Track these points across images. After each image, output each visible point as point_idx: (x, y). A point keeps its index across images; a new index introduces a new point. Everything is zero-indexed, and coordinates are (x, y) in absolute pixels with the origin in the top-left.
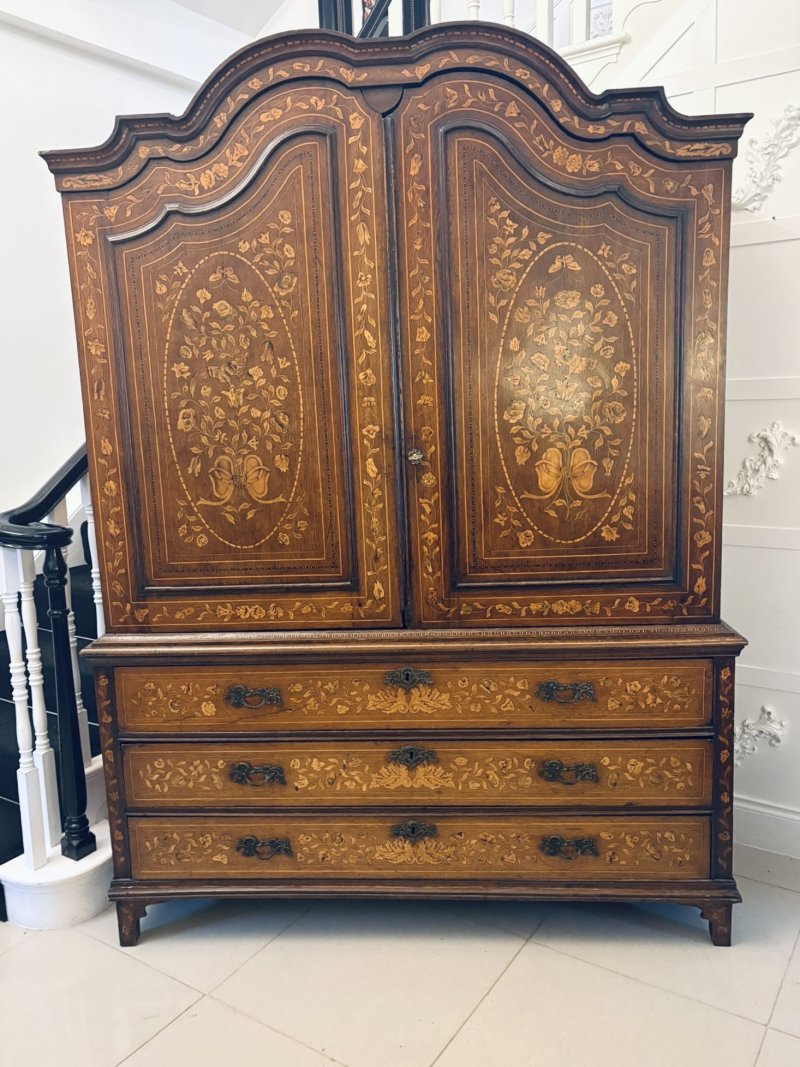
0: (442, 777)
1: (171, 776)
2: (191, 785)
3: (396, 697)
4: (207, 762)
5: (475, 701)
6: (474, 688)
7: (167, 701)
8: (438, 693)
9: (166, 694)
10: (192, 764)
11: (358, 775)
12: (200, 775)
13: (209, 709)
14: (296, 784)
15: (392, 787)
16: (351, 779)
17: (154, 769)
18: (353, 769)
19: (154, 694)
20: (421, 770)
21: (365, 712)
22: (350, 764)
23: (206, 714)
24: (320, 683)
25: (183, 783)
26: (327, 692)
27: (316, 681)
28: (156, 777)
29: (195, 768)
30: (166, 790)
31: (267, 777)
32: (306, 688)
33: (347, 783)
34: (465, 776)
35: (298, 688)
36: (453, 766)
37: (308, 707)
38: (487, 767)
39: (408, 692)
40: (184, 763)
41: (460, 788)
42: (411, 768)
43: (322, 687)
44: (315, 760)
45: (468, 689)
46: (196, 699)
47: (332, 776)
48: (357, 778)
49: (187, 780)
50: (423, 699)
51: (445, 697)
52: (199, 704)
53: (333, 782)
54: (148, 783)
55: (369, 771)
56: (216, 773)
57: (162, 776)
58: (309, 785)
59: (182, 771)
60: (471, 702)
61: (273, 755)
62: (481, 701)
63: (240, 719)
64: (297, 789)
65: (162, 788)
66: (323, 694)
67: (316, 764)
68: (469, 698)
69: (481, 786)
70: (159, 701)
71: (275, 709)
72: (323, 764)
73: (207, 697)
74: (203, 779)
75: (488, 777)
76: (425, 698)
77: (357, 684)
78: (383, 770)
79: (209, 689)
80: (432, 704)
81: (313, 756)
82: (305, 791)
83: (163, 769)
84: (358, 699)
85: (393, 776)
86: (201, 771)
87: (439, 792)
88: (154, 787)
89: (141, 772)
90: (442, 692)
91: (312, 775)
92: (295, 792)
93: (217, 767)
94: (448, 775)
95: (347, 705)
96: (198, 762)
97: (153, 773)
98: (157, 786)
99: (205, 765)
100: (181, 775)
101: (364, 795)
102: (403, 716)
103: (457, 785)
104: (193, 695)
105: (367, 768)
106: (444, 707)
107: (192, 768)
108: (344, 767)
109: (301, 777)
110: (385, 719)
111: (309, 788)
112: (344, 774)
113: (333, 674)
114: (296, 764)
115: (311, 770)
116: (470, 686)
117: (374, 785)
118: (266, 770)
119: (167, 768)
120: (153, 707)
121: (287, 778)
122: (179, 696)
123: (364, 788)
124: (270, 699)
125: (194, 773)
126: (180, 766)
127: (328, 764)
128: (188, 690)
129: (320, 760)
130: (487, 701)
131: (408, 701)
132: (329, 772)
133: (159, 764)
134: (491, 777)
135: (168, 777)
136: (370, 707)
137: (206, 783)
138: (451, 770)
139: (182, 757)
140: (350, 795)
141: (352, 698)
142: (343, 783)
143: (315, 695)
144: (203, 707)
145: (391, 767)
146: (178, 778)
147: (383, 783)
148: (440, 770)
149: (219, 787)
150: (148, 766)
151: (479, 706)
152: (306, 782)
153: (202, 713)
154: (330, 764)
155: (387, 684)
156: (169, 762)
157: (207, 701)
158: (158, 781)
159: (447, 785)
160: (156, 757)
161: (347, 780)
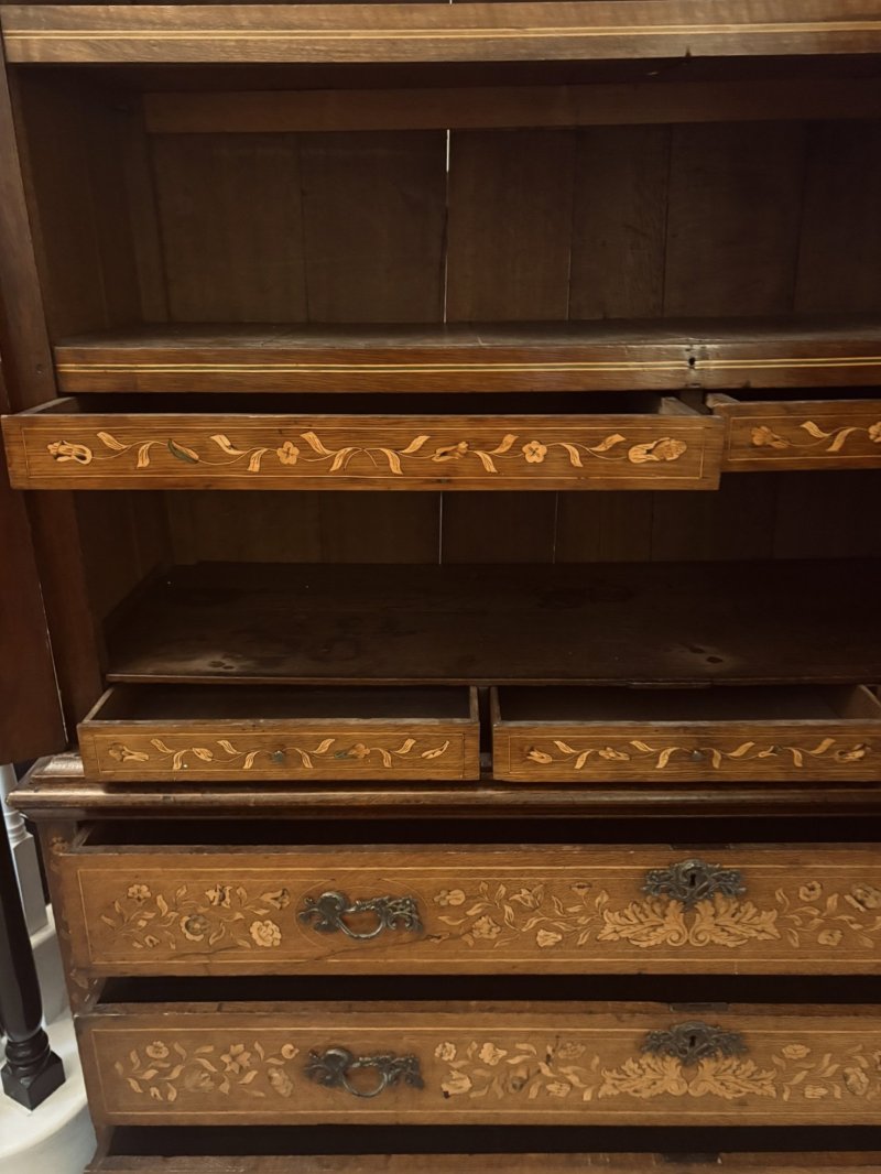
0: (750, 1078)
1: (182, 1072)
2: (225, 1087)
3: (664, 916)
4: (257, 1046)
5: (829, 924)
6: (832, 901)
7: (178, 920)
8: (753, 911)
9: (174, 906)
10: (227, 1051)
11: (575, 1073)
12: (243, 1070)
13: (266, 934)
14: (445, 1087)
15: (646, 1094)
16: (562, 1079)
17: (146, 1061)
18: (566, 1063)
19: (150, 904)
20: (708, 1066)
21: (597, 944)
22: (561, 1055)
23: (260, 943)
24: (503, 889)
25: (207, 1085)
26: (518, 907)
27: (496, 885)
28: (150, 1074)
29: (234, 1058)
30: (172, 1096)
31: (386, 1077)
32: (471, 898)
33: (552, 1087)
34: (800, 1077)
35: (457, 898)
36: (776, 1060)
37: (476, 934)
38: (849, 1061)
39: (689, 907)
40: (209, 1049)
41: (786, 1097)
42: (689, 1062)
43: (507, 897)
44: (487, 1047)
45: (820, 905)
46: (239, 916)
47: (522, 1074)
48: (574, 1079)
49: (217, 1080)
50: (720, 921)
51: (768, 917)
52: (245, 926)
53: (523, 1084)
54: (134, 1084)
55: (599, 1067)
56: (278, 1067)
57: (163, 1073)
58: (471, 1090)
59: (205, 1063)
60: (821, 928)
61: (399, 1036)
62: (842, 926)
63: (333, 954)
64: (446, 1095)
65: (165, 1094)
66: (508, 909)
67: (487, 1053)
68: (817, 921)
69: (830, 1095)
70: (160, 918)
71: (406, 936)
72: (502, 1053)
73: (262, 912)
74: (249, 1077)
75: (846, 1078)
76: (723, 920)
77: (582, 892)
78: (630, 1065)
79: (267, 898)
80: (738, 929)
81: (483, 1038)
82: (463, 1099)
83: (165, 1060)
84: (583, 920)
85: (650, 1075)
86: (246, 1064)
87: (742, 1103)
88: (146, 1092)
89: (118, 1066)
90: (760, 909)
91: (479, 1072)
92: (443, 1100)
93: (279, 1056)
94: (764, 1074)
95: (558, 931)
96: (240, 1047)
97: (144, 1067)
98: (154, 1091)
99: (255, 1053)
100: (204, 1070)
101: (587, 1107)
102: (675, 952)
103: (780, 1091)
104: (233, 908)
105: (597, 1060)
106: (762, 937)
107: (226, 1059)
108: (548, 1059)
109: (455, 1074)
110: (636, 955)
111: (473, 1095)
112: (546, 1071)
113: (531, 873)
114: (447, 1052)
115: (477, 1062)
116: (824, 898)
117: (607, 1090)
118: (385, 1064)
119: (174, 1059)
120: (148, 930)
121: (427, 1076)
122: (202, 910)
123: (587, 1096)
124: (396, 920)
125: (234, 1067)
126: (203, 1056)
127: (513, 1053)
128: (223, 898)
129: (497, 1045)
130: (855, 927)
131: (689, 924)
132: (516, 1067)
133: (158, 1051)
134: (852, 1079)
135: (175, 1074)
136: (607, 933)
137: (255, 1084)
138: (771, 1067)
139: (204, 1039)
140: (556, 1107)
141: (568, 919)
142: (542, 1088)
143: (493, 912)
144: (253, 930)
145: (647, 1060)
146: (196, 1076)
147: (625, 1087)
148: (750, 1066)
149: (283, 1091)
150: (134, 1057)
151: (838, 935)
152: (467, 1084)
153: (253, 942)
154: (520, 1053)
155: (646, 893)
156: (177, 1047)
157: (262, 919)
158: (155, 1082)
159: (759, 1092)
160: (150, 1039)
161: (552, 1081)
